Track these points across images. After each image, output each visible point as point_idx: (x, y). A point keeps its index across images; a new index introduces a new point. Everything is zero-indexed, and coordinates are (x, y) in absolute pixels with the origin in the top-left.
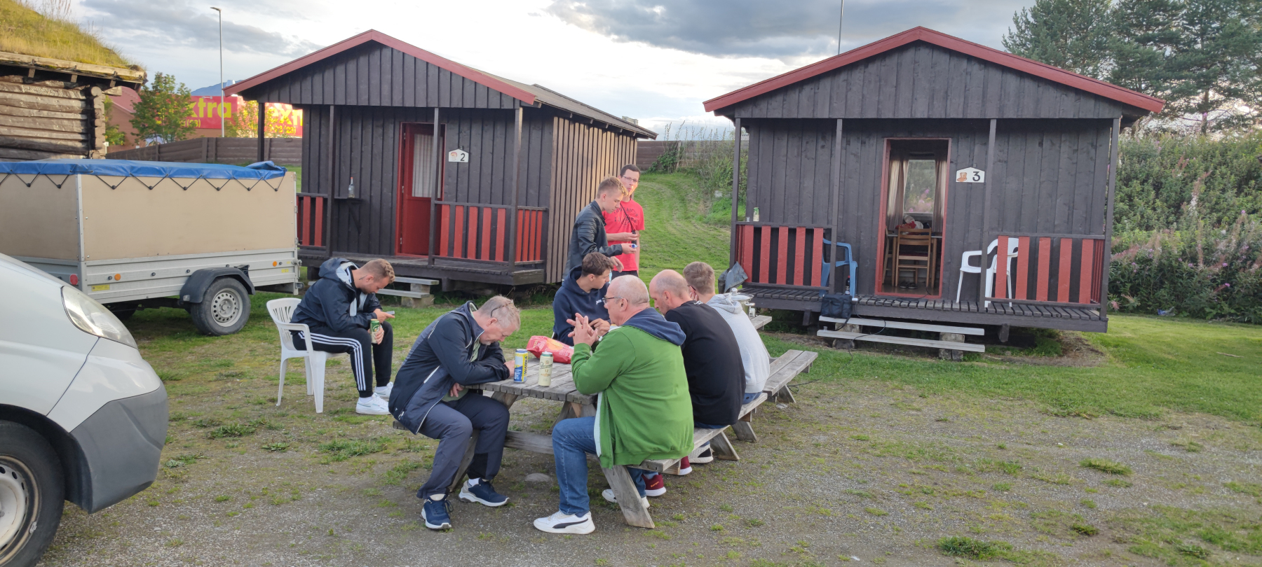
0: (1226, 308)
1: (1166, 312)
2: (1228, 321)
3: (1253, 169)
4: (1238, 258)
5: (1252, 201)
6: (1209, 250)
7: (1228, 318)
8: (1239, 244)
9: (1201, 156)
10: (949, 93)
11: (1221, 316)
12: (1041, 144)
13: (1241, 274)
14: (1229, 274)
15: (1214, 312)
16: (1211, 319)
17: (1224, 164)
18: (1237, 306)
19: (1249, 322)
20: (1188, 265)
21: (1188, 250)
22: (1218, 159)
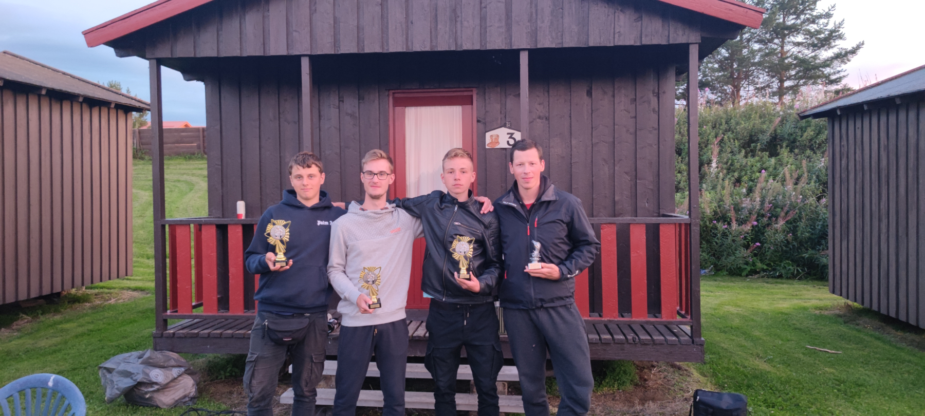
0: (759, 265)
1: (706, 271)
2: (763, 277)
3: (753, 134)
4: (763, 216)
5: (759, 161)
6: (737, 209)
7: (762, 274)
8: (762, 202)
9: (710, 124)
10: (459, 13)
11: (753, 272)
12: (589, 93)
13: (769, 232)
14: (758, 233)
15: (749, 268)
16: (747, 276)
17: (729, 131)
18: (768, 262)
19: (780, 276)
20: (721, 226)
21: (718, 210)
22: (724, 126)
